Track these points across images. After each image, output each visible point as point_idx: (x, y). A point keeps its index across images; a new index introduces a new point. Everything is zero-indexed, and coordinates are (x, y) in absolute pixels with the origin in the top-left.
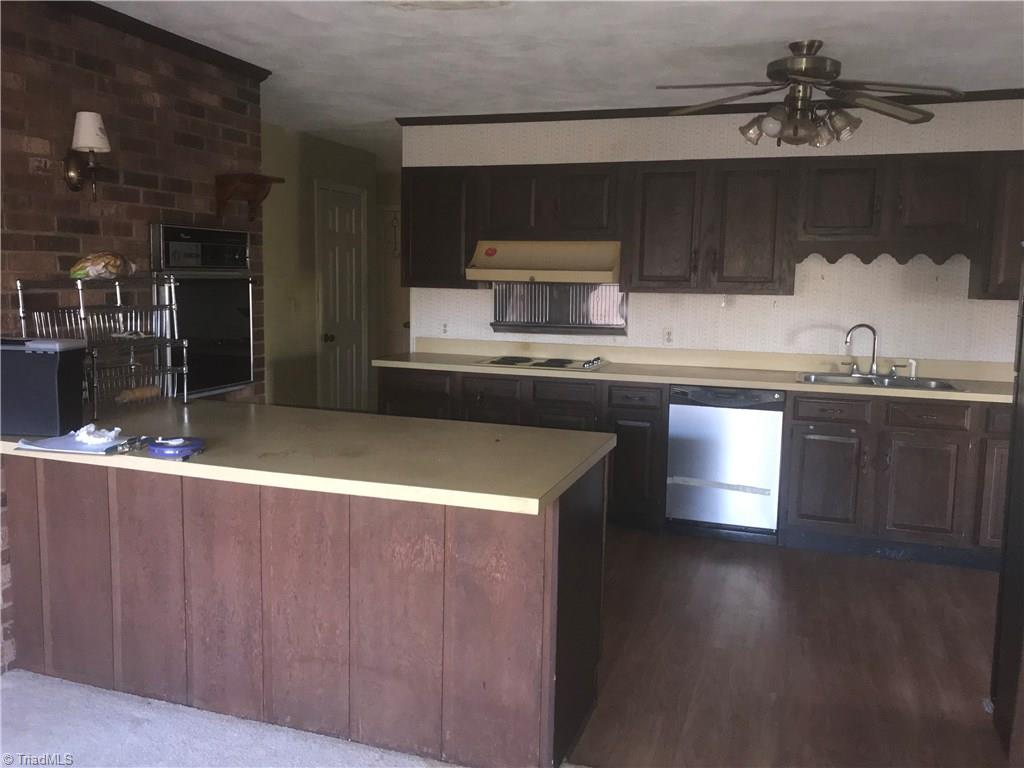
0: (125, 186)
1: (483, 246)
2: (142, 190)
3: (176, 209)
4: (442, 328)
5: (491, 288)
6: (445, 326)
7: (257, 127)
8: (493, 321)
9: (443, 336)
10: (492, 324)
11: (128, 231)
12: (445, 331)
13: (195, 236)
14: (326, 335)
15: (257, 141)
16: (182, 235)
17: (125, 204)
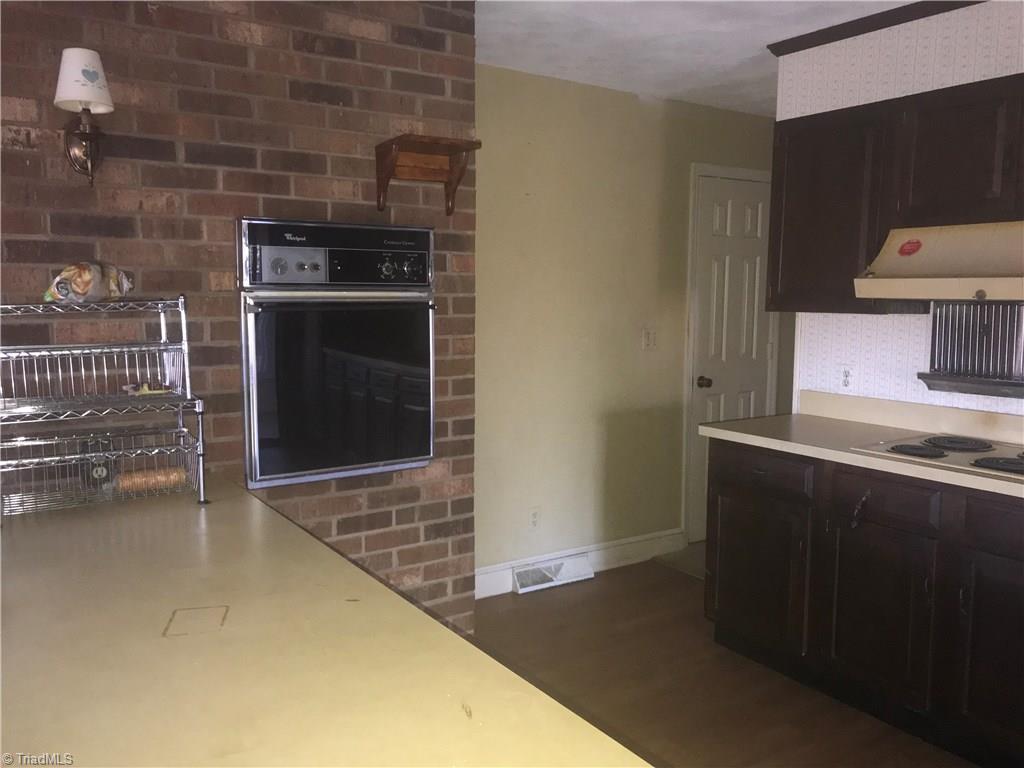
0: (186, 165)
1: (898, 238)
2: (221, 171)
3: (292, 197)
4: (843, 378)
5: (927, 311)
6: (847, 374)
7: (468, 69)
8: (926, 369)
9: (843, 391)
10: (921, 376)
11: (193, 231)
12: (846, 384)
13: (315, 236)
14: (701, 378)
15: (468, 92)
16: (289, 236)
17: (186, 192)
